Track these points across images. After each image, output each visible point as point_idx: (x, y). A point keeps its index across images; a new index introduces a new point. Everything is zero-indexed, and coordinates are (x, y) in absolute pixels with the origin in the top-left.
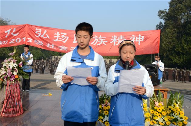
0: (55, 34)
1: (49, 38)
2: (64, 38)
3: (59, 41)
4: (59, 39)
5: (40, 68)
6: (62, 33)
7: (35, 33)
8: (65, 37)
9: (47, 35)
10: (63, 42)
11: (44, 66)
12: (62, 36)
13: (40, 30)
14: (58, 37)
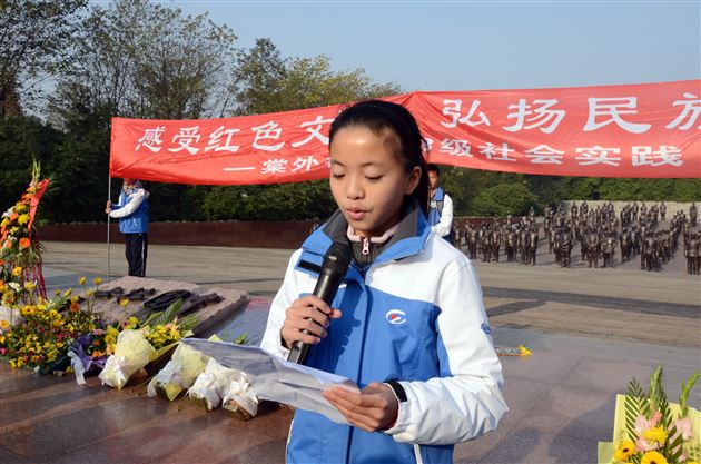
0: (512, 107)
1: (488, 124)
2: (546, 115)
3: (526, 128)
4: (526, 123)
5: (520, 245)
6: (536, 102)
7: (440, 112)
8: (552, 113)
9: (481, 114)
10: (544, 130)
11: (533, 236)
12: (536, 111)
13: (458, 103)
14: (521, 115)
